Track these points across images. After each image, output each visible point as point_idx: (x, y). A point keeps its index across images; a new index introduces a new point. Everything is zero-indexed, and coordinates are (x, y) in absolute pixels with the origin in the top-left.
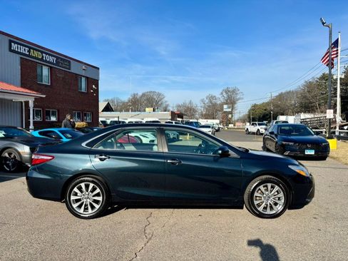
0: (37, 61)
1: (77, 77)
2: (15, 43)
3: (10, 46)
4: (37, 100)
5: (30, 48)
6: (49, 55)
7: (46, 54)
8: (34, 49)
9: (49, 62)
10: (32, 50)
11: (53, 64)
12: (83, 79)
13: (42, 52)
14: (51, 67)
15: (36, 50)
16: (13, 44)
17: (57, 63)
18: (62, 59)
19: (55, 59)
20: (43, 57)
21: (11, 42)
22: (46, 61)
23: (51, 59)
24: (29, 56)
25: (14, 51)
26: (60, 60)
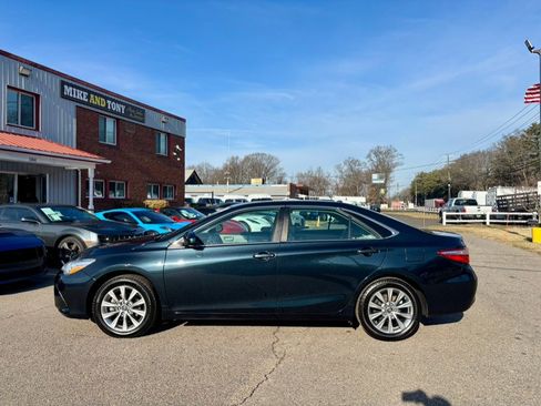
0: (100, 111)
1: (154, 133)
2: (69, 85)
3: (63, 90)
4: (99, 167)
5: (90, 92)
6: (116, 102)
7: (112, 100)
8: (95, 94)
9: (115, 112)
10: (92, 96)
11: (120, 114)
12: (163, 137)
13: (106, 98)
14: (118, 119)
15: (99, 95)
16: (66, 87)
17: (127, 114)
18: (133, 107)
19: (123, 107)
20: (107, 105)
21: (63, 83)
22: (111, 111)
23: (117, 108)
24: (88, 104)
25: (68, 98)
26: (130, 109)
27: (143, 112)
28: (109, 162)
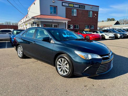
0: (72, 8)
1: (88, 11)
2: (64, 3)
3: (62, 4)
5: (69, 4)
7: (75, 4)
8: (70, 4)
12: (91, 12)
13: (73, 4)
14: (77, 9)
15: (71, 4)
16: (63, 3)
17: (79, 7)
18: (81, 5)
19: (78, 6)
20: (74, 6)
21: (62, 2)
23: (77, 6)
24: (69, 6)
25: (64, 6)
26: (80, 6)
27: (85, 6)
28: (71, 20)
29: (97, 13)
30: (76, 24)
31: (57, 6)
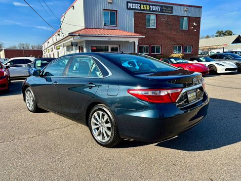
0: (146, 12)
1: (179, 18)
3: (127, 5)
4: (140, 40)
6: (155, 5)
7: (153, 5)
9: (155, 11)
10: (142, 5)
11: (158, 11)
12: (185, 19)
13: (149, 5)
14: (156, 14)
15: (145, 4)
16: (129, 4)
17: (162, 11)
18: (165, 7)
19: (159, 8)
20: (150, 8)
22: (153, 11)
23: (156, 8)
24: (140, 10)
25: (130, 9)
26: (163, 8)
27: (172, 8)
28: (144, 37)
29: (198, 20)
30: (154, 44)
31: (116, 11)
